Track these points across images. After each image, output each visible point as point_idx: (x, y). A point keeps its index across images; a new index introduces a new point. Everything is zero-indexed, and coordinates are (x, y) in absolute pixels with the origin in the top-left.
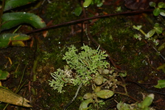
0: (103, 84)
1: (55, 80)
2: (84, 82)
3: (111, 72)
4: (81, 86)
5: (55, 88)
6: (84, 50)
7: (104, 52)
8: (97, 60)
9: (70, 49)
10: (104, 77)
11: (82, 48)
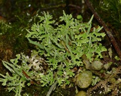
0: (91, 86)
1: (11, 74)
2: (60, 81)
3: (107, 66)
4: (53, 87)
5: (10, 89)
6: (64, 23)
7: (100, 29)
8: (84, 42)
9: (42, 19)
10: (94, 74)
11: (62, 19)
